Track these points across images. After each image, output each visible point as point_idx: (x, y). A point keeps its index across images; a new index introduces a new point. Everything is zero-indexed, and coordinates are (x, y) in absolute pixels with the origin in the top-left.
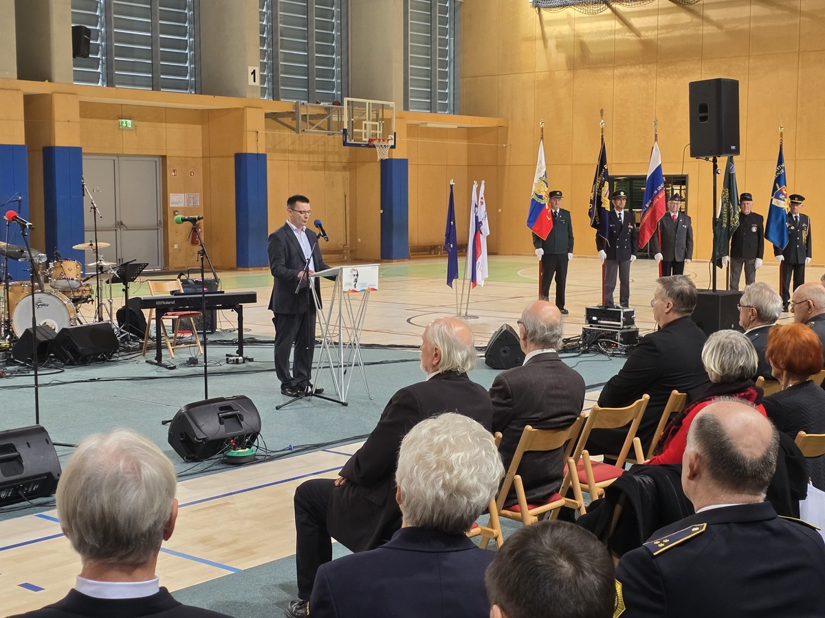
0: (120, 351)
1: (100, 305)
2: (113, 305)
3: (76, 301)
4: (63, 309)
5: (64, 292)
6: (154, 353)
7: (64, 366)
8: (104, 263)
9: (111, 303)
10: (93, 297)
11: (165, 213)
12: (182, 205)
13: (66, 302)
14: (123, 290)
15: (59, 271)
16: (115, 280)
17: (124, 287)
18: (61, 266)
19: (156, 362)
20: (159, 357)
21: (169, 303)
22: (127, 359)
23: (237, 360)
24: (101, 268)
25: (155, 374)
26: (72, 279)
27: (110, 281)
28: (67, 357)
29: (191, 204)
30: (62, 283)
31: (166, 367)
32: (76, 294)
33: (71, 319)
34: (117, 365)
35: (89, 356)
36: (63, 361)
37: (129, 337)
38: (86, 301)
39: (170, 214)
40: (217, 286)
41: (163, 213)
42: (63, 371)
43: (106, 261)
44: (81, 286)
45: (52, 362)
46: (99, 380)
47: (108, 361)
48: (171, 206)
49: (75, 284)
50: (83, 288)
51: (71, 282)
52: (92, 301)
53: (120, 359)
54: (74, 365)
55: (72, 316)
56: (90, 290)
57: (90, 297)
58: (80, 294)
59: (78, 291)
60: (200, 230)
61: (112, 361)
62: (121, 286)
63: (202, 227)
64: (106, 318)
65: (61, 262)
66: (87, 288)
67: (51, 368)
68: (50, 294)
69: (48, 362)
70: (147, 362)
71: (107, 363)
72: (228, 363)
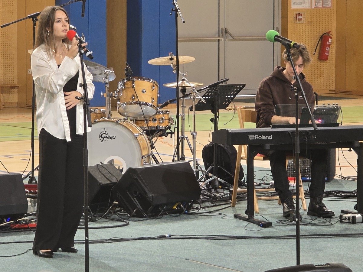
0: (203, 201)
1: (180, 140)
2: (197, 139)
3: (150, 133)
4: (134, 142)
5: (136, 121)
6: (244, 205)
7: (129, 217)
8: (186, 84)
9: (194, 137)
10: (172, 129)
11: (284, 17)
12: (307, 6)
13: (136, 134)
14: (212, 120)
15: (130, 93)
16: (200, 107)
17: (213, 116)
18: (133, 87)
19: (247, 216)
20: (250, 210)
21: (265, 138)
22: (211, 212)
23: (354, 218)
24: (184, 90)
25: (243, 233)
26: (147, 104)
27: (194, 108)
28: (135, 207)
29: (320, 5)
30: (134, 109)
31: (258, 223)
32: (151, 124)
33: (142, 157)
34: (196, 218)
35: (162, 205)
36: (129, 212)
37: (217, 183)
38: (163, 133)
39: (291, 17)
40: (337, 117)
41: (282, 17)
42: (128, 224)
43: (189, 81)
44: (158, 113)
45: (115, 213)
46: (170, 237)
47: (185, 213)
48: (293, 7)
49: (150, 111)
50: (160, 116)
51: (144, 107)
52: (172, 133)
53: (202, 211)
54: (142, 217)
55: (145, 153)
56: (169, 120)
57: (169, 128)
58: (156, 124)
59: (154, 120)
60: (330, 40)
61: (192, 214)
62: (209, 114)
63: (334, 36)
64: (188, 157)
65: (133, 82)
66: (166, 117)
67: (113, 219)
68: (117, 123)
69: (110, 213)
70: (236, 216)
71: (185, 216)
72: (341, 222)
